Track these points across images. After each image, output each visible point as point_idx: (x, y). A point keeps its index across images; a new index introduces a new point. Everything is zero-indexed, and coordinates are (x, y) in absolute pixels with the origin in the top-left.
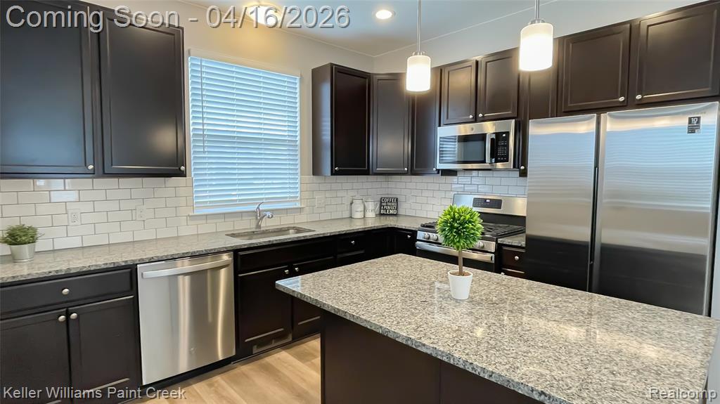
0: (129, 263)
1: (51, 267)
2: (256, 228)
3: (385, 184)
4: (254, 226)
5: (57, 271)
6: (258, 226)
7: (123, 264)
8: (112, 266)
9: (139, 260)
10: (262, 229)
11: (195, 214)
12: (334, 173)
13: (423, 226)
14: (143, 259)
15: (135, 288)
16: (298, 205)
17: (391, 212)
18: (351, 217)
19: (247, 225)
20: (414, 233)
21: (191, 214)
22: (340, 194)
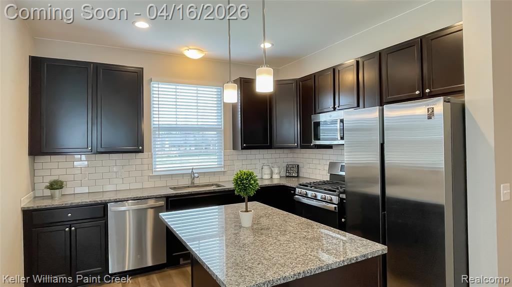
0: (103, 202)
1: (63, 202)
2: (191, 184)
3: (291, 155)
4: (190, 183)
5: (66, 204)
6: (192, 183)
7: (100, 202)
8: (94, 203)
9: (109, 200)
10: (195, 185)
11: (153, 174)
12: (243, 148)
13: (300, 185)
14: (110, 200)
15: (106, 216)
16: (223, 170)
17: (294, 175)
18: (262, 178)
19: (186, 182)
20: (294, 189)
21: (150, 175)
22: (253, 162)
